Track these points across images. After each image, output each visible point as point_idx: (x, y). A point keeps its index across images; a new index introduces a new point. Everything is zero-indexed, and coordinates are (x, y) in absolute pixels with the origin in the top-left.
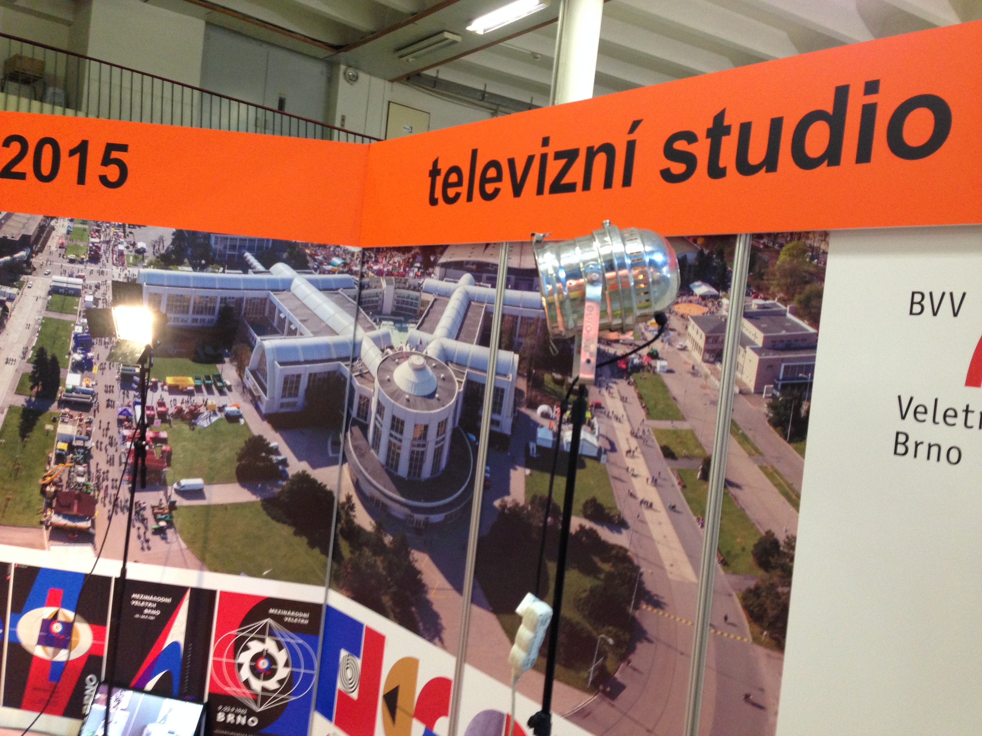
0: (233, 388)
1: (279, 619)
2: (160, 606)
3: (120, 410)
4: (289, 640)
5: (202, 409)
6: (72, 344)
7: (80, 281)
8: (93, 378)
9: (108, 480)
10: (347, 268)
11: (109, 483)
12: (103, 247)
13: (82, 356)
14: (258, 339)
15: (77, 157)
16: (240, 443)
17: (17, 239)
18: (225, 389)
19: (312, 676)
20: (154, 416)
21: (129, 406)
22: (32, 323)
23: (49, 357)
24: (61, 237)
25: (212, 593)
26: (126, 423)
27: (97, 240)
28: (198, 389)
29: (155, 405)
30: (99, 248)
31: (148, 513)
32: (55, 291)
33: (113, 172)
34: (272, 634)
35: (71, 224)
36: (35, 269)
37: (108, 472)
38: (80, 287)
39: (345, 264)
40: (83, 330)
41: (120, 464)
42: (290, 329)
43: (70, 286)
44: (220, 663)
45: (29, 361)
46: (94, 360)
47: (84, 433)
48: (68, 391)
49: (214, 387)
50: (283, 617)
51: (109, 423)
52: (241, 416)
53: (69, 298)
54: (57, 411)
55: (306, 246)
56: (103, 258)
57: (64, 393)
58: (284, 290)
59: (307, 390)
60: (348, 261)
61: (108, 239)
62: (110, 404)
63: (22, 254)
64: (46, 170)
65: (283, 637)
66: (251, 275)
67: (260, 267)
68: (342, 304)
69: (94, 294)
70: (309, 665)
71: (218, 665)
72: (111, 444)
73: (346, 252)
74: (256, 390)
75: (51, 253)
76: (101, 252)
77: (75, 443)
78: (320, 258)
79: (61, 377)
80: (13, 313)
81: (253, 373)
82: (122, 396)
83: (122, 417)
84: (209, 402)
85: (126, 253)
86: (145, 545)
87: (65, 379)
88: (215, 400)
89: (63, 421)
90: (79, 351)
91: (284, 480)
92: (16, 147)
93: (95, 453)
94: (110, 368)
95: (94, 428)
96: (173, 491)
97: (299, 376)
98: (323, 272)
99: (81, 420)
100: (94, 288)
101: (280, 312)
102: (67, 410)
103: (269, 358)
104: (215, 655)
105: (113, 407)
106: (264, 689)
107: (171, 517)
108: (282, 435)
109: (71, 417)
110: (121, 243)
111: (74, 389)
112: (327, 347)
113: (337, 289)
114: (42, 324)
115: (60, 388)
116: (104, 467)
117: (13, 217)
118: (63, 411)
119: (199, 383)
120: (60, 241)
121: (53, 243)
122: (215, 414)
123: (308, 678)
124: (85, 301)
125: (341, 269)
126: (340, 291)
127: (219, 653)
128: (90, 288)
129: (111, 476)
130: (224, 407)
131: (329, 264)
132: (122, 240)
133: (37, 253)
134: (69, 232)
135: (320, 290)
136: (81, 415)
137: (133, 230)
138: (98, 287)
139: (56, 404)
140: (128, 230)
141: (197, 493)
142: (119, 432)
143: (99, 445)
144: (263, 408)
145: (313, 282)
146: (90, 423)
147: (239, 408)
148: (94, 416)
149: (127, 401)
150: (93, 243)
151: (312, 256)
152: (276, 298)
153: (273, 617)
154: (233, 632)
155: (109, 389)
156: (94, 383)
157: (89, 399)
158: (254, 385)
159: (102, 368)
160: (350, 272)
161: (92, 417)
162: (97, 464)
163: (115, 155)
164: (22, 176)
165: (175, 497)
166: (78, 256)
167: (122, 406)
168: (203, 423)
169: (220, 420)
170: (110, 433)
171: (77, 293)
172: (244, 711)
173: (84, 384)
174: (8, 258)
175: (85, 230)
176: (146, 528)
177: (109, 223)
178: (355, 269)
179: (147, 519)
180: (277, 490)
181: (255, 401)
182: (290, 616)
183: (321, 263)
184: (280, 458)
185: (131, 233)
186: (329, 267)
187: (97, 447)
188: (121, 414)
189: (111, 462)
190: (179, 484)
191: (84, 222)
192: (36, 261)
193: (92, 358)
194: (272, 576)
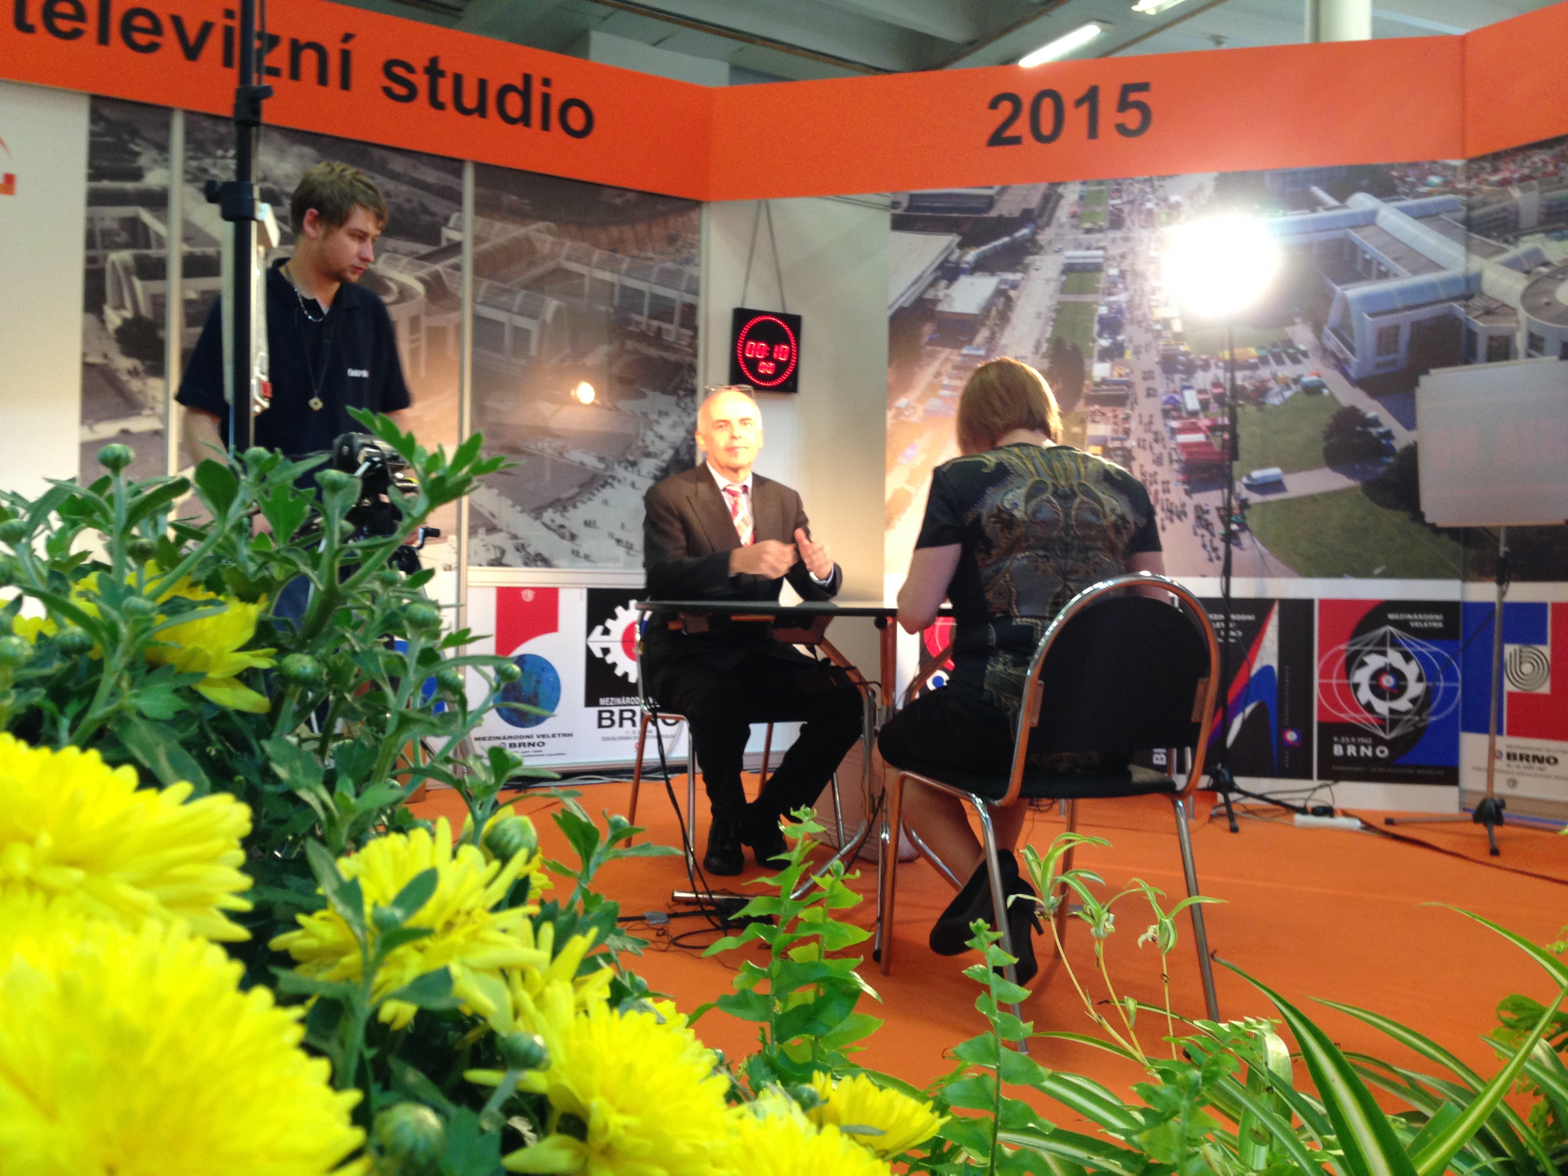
0: (1310, 354)
1: (1403, 625)
2: (1240, 625)
3: (1164, 398)
4: (1419, 649)
5: (1272, 384)
6: (1096, 328)
7: (1100, 253)
8: (1125, 365)
9: (1156, 483)
10: (1449, 186)
11: (1159, 487)
12: (1127, 208)
13: (1110, 341)
14: (1338, 289)
15: (1085, 108)
16: (1326, 419)
17: (1017, 214)
18: (1300, 357)
19: (1455, 689)
20: (1208, 400)
21: (1175, 392)
22: (1043, 309)
23: (1069, 348)
24: (1072, 205)
25: (1309, 603)
26: (1174, 413)
27: (1117, 202)
28: (1264, 361)
29: (1208, 387)
30: (1121, 211)
31: (1213, 517)
32: (1069, 269)
33: (1132, 118)
34: (1395, 644)
35: (1084, 188)
36: (1041, 247)
37: (1156, 473)
38: (1100, 260)
39: (1446, 183)
40: (1109, 310)
41: (1171, 461)
42: (1380, 271)
43: (1088, 261)
44: (1330, 685)
45: (1044, 356)
46: (1126, 345)
47: (1120, 430)
48: (1097, 384)
49: (1284, 357)
50: (1406, 622)
51: (1151, 416)
52: (1323, 386)
53: (1088, 275)
54: (1085, 409)
55: (1392, 167)
56: (1128, 222)
57: (1092, 387)
58: (1366, 225)
59: (1411, 343)
60: (1450, 178)
61: (1131, 198)
62: (1151, 393)
63: (1025, 231)
64: (1046, 127)
65: (1410, 646)
66: (1322, 214)
67: (1331, 201)
68: (1446, 230)
69: (1118, 266)
70: (1450, 676)
71: (1326, 689)
72: (1156, 440)
73: (1446, 167)
74: (1342, 352)
75: (1061, 226)
76: (1125, 215)
77: (1111, 445)
78: (1411, 179)
79: (1086, 369)
80: (1020, 303)
81: (1335, 331)
82: (1165, 380)
83: (1168, 407)
84: (1280, 375)
85: (1156, 210)
86: (1213, 555)
87: (1091, 371)
88: (1287, 371)
89: (1094, 421)
90: (1106, 336)
91: (1388, 456)
92: (1006, 107)
93: (1137, 453)
94: (1147, 351)
95: (1133, 425)
96: (1243, 487)
97: (1397, 328)
98: (1419, 196)
99: (1115, 417)
100: (1118, 259)
101: (1365, 252)
102: (1097, 407)
103: (1354, 310)
104: (1321, 676)
105: (1155, 396)
106: (1392, 711)
107: (1244, 517)
108: (1380, 401)
109: (1103, 414)
110: (1149, 200)
111: (1104, 381)
112: (1432, 286)
113: (1437, 214)
114: (1057, 311)
115: (1087, 382)
116: (1150, 468)
117: (1010, 191)
118: (1092, 409)
119: (1263, 353)
120: (1072, 210)
121: (1063, 213)
122: (1288, 387)
123: (1450, 693)
124: (1109, 276)
125: (1441, 189)
126: (1443, 216)
127: (1326, 673)
128: (1114, 259)
129: (1160, 478)
130: (1300, 377)
131: (1425, 185)
132: (1150, 196)
133: (1042, 228)
134: (1082, 198)
135: (1416, 218)
136: (1114, 411)
137: (1162, 183)
138: (1123, 256)
139: (1082, 402)
140: (1156, 183)
141: (1276, 486)
142: (1166, 425)
143: (1141, 443)
144: (1352, 373)
145: (1406, 210)
146: (1127, 419)
147: (1319, 376)
148: (1132, 409)
149: (1172, 386)
150: (1113, 206)
151: (1401, 179)
152: (1357, 236)
153: (1394, 623)
154: (1342, 647)
155: (1148, 376)
156: (1128, 371)
157: (1124, 390)
158: (1339, 346)
159: (1137, 352)
160: (1455, 191)
161: (1129, 412)
162: (1142, 466)
163: (1134, 97)
164: (1016, 140)
165: (1245, 494)
166: (1095, 223)
167: (1166, 393)
168: (1274, 400)
169: (1297, 394)
170: (1154, 427)
171: (1097, 268)
172: (1369, 741)
173: (1116, 374)
174: (1006, 239)
175: (1101, 192)
176: (1213, 535)
177: (1132, 179)
178: (1461, 186)
179: (1211, 524)
180: (1381, 470)
181: (1341, 366)
182: (1416, 620)
183: (1414, 185)
184: (1381, 430)
185: (1161, 186)
186: (1425, 189)
187: (1139, 446)
188: (1166, 402)
189: (1158, 461)
190: (1249, 477)
191: (1100, 183)
192: (1042, 238)
193: (1123, 341)
194: (1388, 574)
